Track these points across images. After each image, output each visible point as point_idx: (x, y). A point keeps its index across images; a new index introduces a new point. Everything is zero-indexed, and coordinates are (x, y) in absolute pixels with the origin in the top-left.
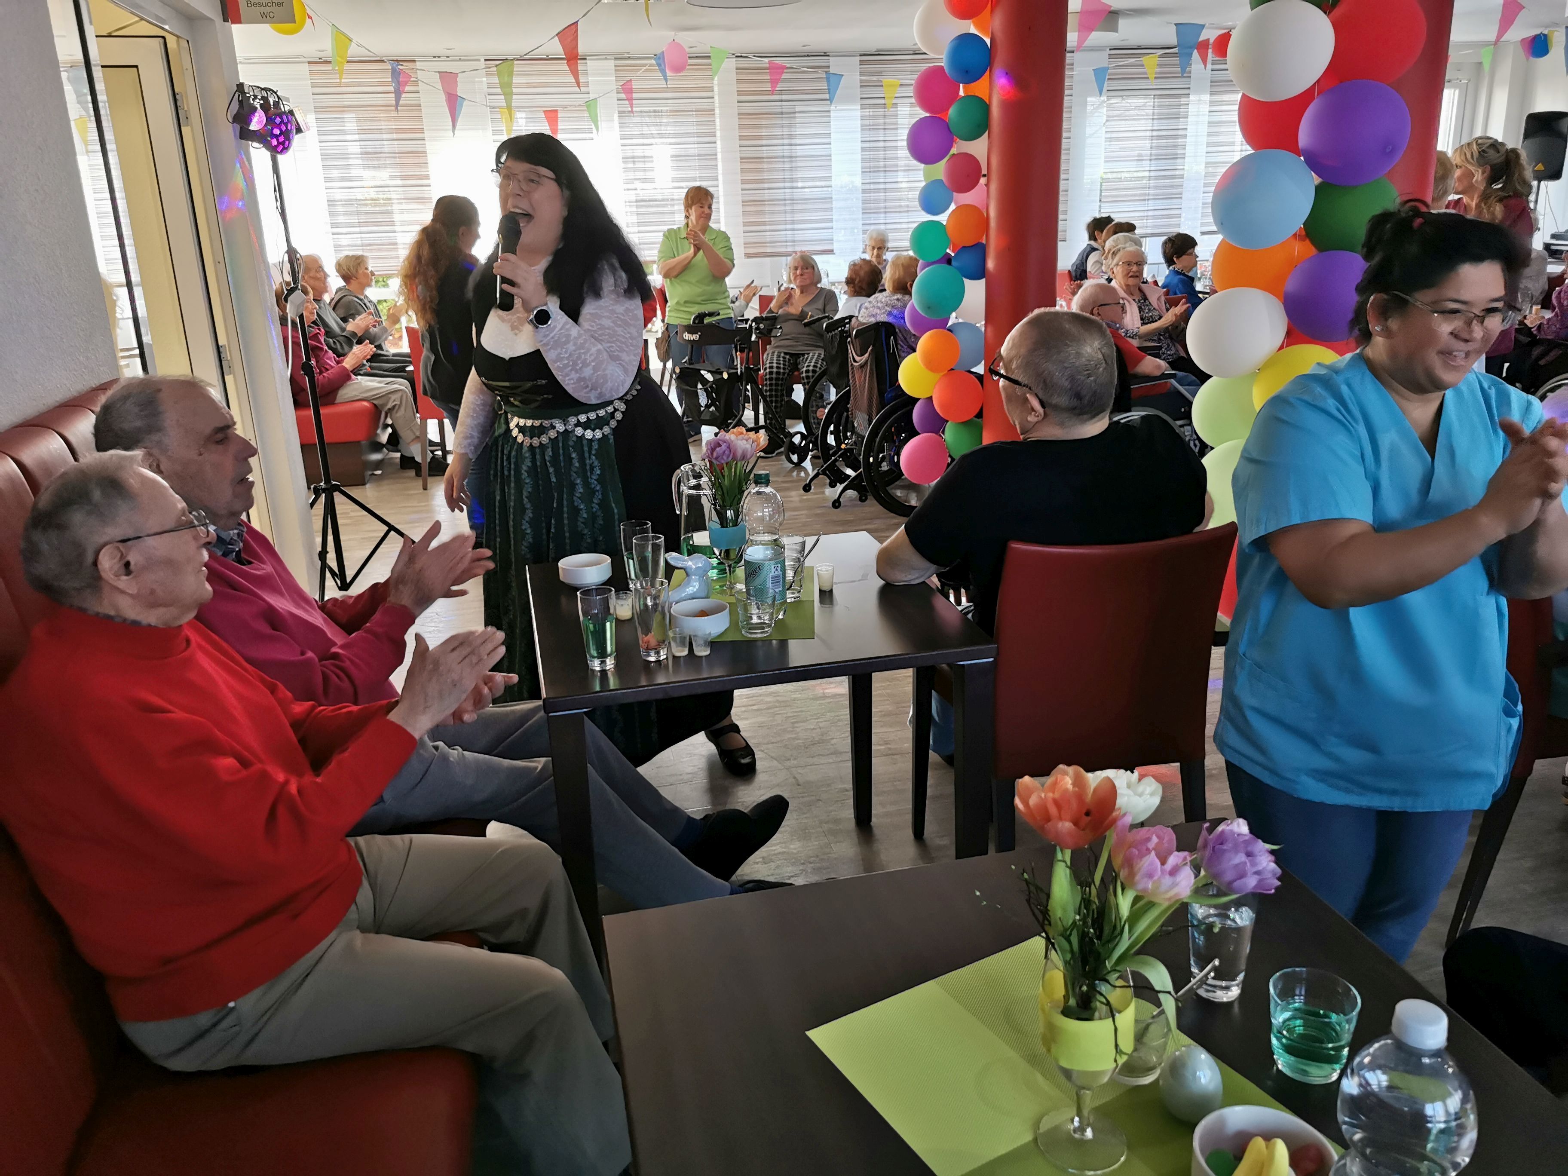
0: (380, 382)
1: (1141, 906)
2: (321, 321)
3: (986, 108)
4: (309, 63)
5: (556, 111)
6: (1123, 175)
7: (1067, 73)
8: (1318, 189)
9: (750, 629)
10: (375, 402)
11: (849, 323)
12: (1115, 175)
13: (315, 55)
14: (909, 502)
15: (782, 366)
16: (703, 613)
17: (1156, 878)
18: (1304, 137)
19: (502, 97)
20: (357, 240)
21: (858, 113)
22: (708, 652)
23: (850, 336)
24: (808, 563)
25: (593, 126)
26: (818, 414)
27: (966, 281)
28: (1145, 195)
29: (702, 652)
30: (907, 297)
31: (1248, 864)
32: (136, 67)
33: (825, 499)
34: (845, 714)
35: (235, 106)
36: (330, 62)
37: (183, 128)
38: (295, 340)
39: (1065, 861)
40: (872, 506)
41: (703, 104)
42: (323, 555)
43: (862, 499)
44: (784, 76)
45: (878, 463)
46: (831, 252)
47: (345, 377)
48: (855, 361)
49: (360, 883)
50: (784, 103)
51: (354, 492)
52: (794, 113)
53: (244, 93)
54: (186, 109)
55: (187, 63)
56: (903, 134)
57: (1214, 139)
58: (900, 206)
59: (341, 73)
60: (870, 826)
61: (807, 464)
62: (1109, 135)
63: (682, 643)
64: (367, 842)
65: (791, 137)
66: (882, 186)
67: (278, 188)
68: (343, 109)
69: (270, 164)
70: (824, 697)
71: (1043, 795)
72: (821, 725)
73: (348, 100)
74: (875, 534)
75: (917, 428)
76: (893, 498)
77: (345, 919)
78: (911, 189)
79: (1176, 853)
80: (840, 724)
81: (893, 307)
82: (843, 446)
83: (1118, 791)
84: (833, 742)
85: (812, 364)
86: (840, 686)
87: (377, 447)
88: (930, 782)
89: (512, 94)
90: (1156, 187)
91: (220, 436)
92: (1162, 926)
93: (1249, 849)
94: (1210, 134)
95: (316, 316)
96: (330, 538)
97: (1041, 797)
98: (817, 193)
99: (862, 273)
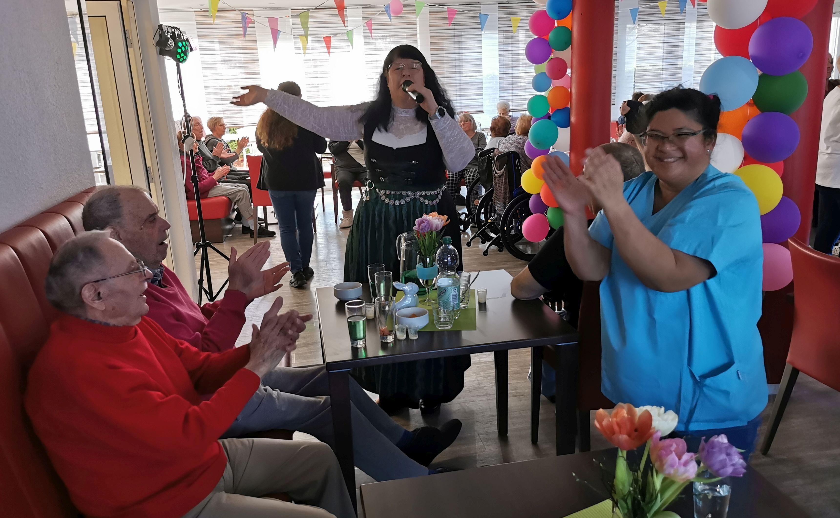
0: (232, 186)
1: (667, 483)
2: (201, 152)
3: (570, 33)
4: (195, 11)
5: (330, 37)
6: (647, 68)
7: (616, 12)
8: (760, 77)
9: (440, 324)
10: (229, 197)
11: (493, 152)
12: (642, 68)
13: (198, 7)
14: (527, 252)
15: (455, 176)
16: (414, 316)
17: (675, 467)
18: (752, 48)
19: (302, 29)
20: (220, 108)
21: (497, 35)
22: (417, 338)
23: (493, 159)
24: (472, 288)
25: (350, 45)
26: (475, 203)
27: (558, 128)
28: (660, 79)
29: (414, 337)
30: (526, 137)
31: (728, 460)
32: (105, 16)
33: (479, 251)
34: (492, 372)
35: (157, 37)
36: (208, 11)
37: (129, 49)
38: (188, 163)
39: (623, 457)
40: (506, 254)
41: (411, 32)
42: (201, 282)
43: (500, 250)
44: (456, 16)
45: (509, 230)
46: (482, 112)
47: (213, 184)
48: (496, 173)
49: (225, 466)
50: (455, 31)
51: (217, 246)
52: (462, 36)
53: (162, 30)
54: (131, 39)
55: (132, 14)
56: (522, 48)
57: (700, 47)
58: (521, 86)
59: (214, 17)
60: (507, 437)
61: (469, 231)
62: (638, 46)
63: (402, 331)
64: (229, 443)
65: (459, 49)
66: (511, 75)
67: (180, 81)
68: (213, 36)
69: (176, 68)
70: (480, 363)
71: (610, 420)
72: (478, 379)
73: (217, 32)
74: (509, 270)
75: (531, 211)
76: (518, 250)
77: (217, 486)
78: (527, 77)
79: (687, 453)
80: (489, 378)
81: (518, 143)
82: (489, 221)
83: (653, 418)
84: (485, 388)
85: (472, 175)
86: (490, 357)
87: (230, 221)
88: (541, 411)
89: (308, 28)
90: (666, 75)
91: (151, 219)
92: (679, 495)
93: (728, 451)
94: (697, 45)
95: (198, 150)
96: (205, 272)
97: (609, 420)
98: (474, 79)
99: (499, 124)
